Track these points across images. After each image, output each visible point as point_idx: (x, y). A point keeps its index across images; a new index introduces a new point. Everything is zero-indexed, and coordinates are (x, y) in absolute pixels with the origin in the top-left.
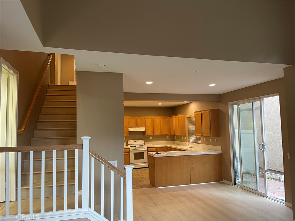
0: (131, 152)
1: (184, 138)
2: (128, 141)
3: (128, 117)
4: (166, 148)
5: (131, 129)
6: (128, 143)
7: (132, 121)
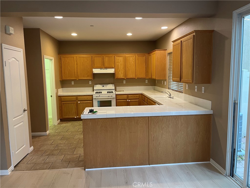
0: (94, 100)
1: (164, 83)
2: (95, 86)
3: (92, 55)
4: (140, 95)
5: (96, 71)
6: (95, 88)
7: (98, 59)
